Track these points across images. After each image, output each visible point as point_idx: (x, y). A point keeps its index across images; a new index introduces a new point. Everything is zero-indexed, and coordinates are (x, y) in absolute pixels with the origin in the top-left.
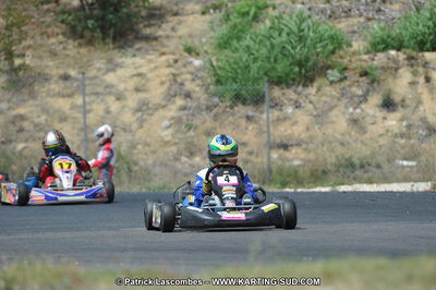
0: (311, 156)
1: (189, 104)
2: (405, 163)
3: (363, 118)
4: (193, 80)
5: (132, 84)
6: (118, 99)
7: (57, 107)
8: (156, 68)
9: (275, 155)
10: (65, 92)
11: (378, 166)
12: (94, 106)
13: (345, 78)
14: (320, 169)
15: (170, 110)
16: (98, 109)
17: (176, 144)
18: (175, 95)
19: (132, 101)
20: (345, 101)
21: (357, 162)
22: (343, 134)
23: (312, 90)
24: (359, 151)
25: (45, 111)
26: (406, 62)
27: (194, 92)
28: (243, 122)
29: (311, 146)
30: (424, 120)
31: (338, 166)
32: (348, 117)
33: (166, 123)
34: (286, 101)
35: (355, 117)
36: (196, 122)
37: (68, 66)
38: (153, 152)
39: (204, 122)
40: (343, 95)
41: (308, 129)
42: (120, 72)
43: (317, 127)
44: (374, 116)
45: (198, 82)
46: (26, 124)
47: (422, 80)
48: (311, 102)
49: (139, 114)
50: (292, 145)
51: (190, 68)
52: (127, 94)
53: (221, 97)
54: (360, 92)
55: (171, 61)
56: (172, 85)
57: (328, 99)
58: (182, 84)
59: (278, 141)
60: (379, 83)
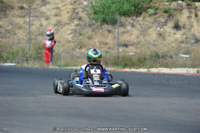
0: (139, 51)
1: (81, 23)
2: (184, 56)
3: (165, 33)
4: (83, 11)
5: (53, 12)
6: (47, 19)
7: (17, 21)
8: (65, 5)
9: (121, 49)
10: (21, 15)
11: (171, 57)
12: (35, 22)
13: (157, 13)
14: (143, 58)
15: (71, 26)
16: (37, 24)
17: (73, 42)
18: (74, 19)
19: (53, 20)
20: (156, 24)
21: (160, 54)
22: (154, 41)
23: (140, 19)
24: (162, 49)
25: (11, 24)
26: (186, 7)
27: (83, 17)
28: (106, 33)
29: (139, 46)
30: (194, 35)
31: (152, 56)
32: (157, 32)
33: (69, 32)
34: (127, 24)
35: (161, 32)
36: (84, 32)
37: (23, 2)
38: (63, 46)
39: (88, 32)
40: (155, 21)
41: (138, 38)
42: (48, 6)
43: (142, 37)
44: (170, 32)
45: (85, 12)
46: (2, 30)
47: (193, 15)
48: (139, 24)
49: (57, 27)
50: (129, 45)
51: (82, 6)
52: (51, 17)
53: (96, 20)
54: (163, 21)
55: (73, 2)
56: (73, 13)
57: (148, 23)
58: (77, 13)
59: (123, 43)
60: (173, 17)
